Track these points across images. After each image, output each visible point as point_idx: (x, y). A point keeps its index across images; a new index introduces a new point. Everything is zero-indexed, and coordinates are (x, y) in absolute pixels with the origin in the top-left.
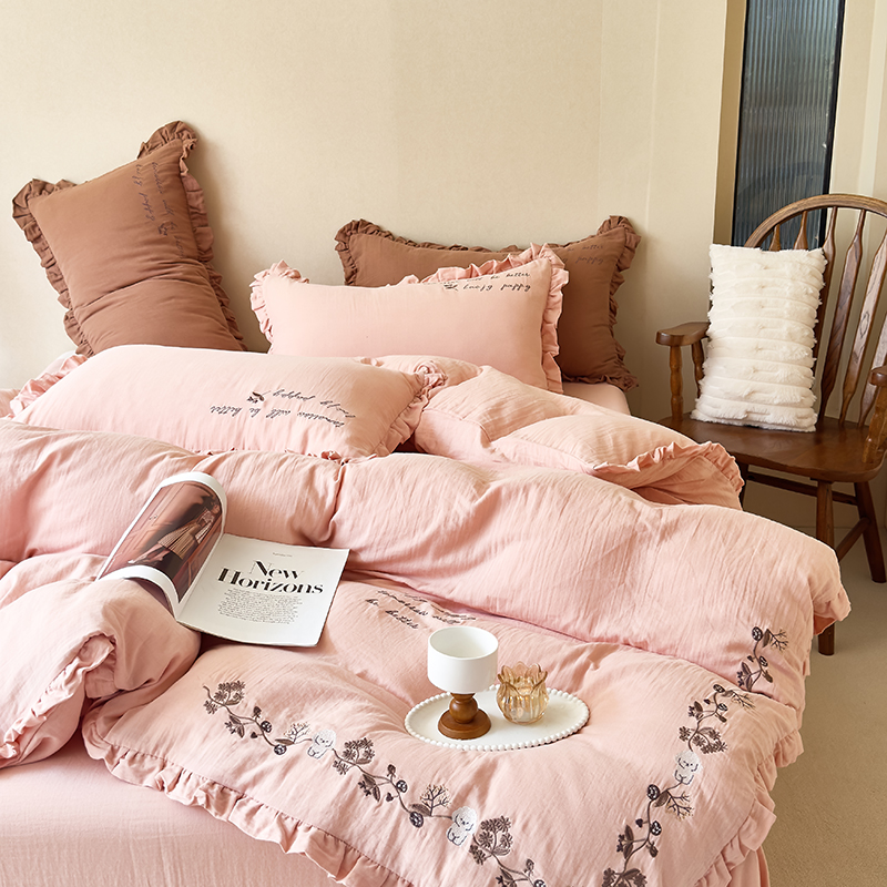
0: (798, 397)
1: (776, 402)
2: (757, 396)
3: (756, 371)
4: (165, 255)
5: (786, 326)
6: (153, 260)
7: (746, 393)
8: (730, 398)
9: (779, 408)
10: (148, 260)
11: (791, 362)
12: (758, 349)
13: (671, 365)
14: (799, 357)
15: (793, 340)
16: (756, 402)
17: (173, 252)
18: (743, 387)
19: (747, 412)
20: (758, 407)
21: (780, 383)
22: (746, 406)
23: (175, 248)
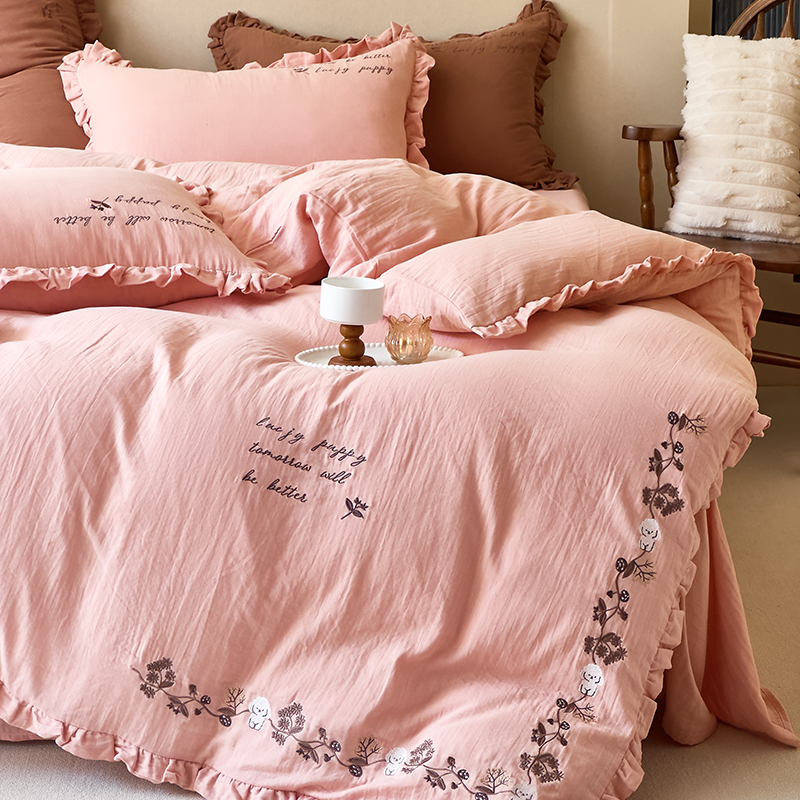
0: (783, 200)
1: (759, 206)
2: (737, 200)
3: (735, 171)
4: (50, 40)
5: (768, 121)
6: (37, 45)
7: (724, 196)
8: (707, 204)
9: (762, 213)
10: (31, 46)
11: (774, 161)
12: (738, 146)
13: (639, 165)
14: (784, 155)
15: (777, 137)
16: (736, 207)
17: (59, 38)
18: (721, 190)
19: (727, 220)
20: (738, 213)
21: (763, 185)
22: (725, 212)
23: (61, 34)
